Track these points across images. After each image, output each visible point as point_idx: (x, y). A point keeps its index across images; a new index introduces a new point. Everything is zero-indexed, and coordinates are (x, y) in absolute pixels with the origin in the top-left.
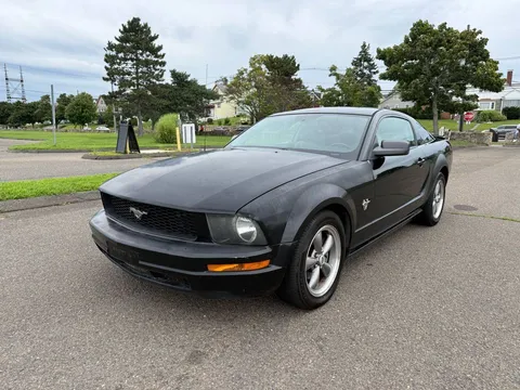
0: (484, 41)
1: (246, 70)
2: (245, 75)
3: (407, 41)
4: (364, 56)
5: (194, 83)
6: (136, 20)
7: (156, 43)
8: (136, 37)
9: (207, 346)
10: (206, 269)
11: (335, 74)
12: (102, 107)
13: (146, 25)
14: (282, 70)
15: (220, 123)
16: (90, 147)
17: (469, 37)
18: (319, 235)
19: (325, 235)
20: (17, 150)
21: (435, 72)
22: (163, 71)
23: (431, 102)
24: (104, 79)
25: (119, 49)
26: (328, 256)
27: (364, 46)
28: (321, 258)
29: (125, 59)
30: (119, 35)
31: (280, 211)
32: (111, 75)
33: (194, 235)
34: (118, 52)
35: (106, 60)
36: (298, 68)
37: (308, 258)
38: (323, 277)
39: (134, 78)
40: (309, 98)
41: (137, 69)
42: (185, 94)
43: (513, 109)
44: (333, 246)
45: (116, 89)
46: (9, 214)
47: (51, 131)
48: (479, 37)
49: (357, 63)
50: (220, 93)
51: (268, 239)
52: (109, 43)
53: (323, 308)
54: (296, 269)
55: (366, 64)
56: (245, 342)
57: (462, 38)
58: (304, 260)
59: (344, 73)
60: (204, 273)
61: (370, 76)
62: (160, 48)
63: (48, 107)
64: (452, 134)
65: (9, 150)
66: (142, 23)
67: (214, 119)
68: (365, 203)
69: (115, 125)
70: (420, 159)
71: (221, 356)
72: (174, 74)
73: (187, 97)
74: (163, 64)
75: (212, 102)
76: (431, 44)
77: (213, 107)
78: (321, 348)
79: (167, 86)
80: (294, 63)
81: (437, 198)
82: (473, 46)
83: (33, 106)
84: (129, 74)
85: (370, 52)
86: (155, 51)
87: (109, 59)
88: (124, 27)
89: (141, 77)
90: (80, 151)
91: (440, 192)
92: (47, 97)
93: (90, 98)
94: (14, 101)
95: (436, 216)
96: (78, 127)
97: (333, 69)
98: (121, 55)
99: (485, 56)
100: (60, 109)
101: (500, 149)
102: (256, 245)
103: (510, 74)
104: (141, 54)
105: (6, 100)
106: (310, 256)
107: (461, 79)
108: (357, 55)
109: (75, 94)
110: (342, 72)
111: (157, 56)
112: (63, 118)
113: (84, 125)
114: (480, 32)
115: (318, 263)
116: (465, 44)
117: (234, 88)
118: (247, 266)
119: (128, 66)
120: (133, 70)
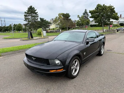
0: (114, 8)
1: (57, 17)
2: (57, 18)
3: (96, 9)
4: (86, 12)
5: (45, 20)
6: (31, 6)
7: (36, 12)
8: (31, 10)
9: (50, 88)
10: (49, 71)
11: (79, 17)
12: (24, 27)
13: (34, 7)
14: (66, 17)
15: (52, 29)
16: (21, 37)
17: (110, 7)
18: (74, 62)
19: (76, 62)
20: (5, 39)
21: (102, 16)
22: (38, 18)
23: (102, 23)
24: (24, 20)
25: (27, 13)
26: (77, 66)
27: (86, 10)
28: (75, 67)
29: (29, 16)
30: (27, 10)
31: (65, 58)
32: (26, 19)
33: (46, 63)
34: (27, 14)
35: (24, 16)
36: (70, 16)
37: (72, 67)
38: (75, 71)
39: (31, 20)
40: (73, 23)
41: (32, 18)
42: (44, 23)
43: (122, 24)
44: (78, 64)
45: (27, 23)
46: (4, 56)
47: (12, 33)
48: (113, 7)
49: (84, 14)
50: (52, 22)
51: (63, 64)
52: (25, 12)
53: (76, 78)
54: (69, 70)
55: (86, 14)
56: (58, 87)
57: (108, 8)
58: (71, 68)
59: (81, 17)
60: (49, 72)
61: (87, 17)
62: (37, 13)
63: (11, 27)
64: (107, 30)
65: (3, 39)
66: (33, 7)
67: (51, 28)
68: (85, 53)
69: (27, 31)
70: (97, 41)
71: (53, 91)
72: (40, 19)
73: (44, 24)
74: (38, 16)
75: (50, 25)
76: (101, 9)
77: (50, 26)
78: (75, 88)
79: (39, 21)
80: (69, 15)
81: (102, 49)
82: (112, 10)
83: (8, 27)
84: (30, 19)
85: (87, 11)
86: (36, 13)
87: (25, 16)
88: (28, 8)
89: (33, 20)
90: (19, 38)
91: (103, 48)
92: (11, 25)
93: (21, 25)
94: (3, 26)
95: (102, 53)
96: (18, 32)
97: (78, 16)
98: (28, 15)
99: (114, 12)
100: (14, 28)
101: (119, 34)
102: (60, 66)
103: (121, 15)
104: (33, 14)
105: (1, 26)
106: (72, 66)
107: (109, 17)
108: (84, 12)
109: (17, 24)
110: (80, 16)
111: (36, 15)
112: (15, 30)
113: (20, 31)
114: (113, 6)
115: (74, 68)
116: (109, 9)
117: (55, 21)
118: (58, 70)
119: (30, 17)
120: (31, 18)
